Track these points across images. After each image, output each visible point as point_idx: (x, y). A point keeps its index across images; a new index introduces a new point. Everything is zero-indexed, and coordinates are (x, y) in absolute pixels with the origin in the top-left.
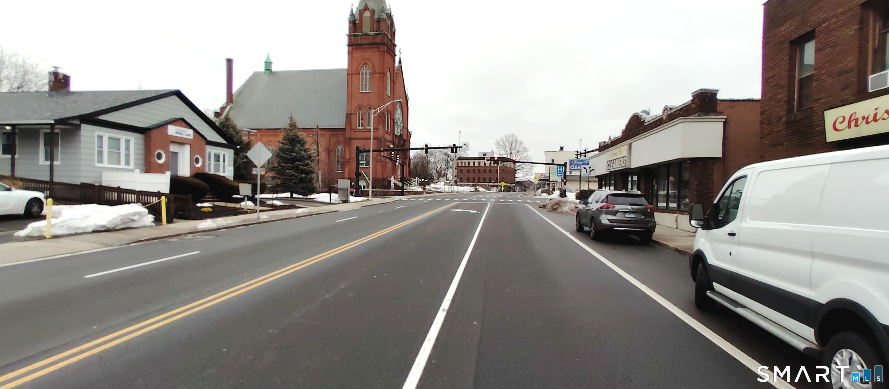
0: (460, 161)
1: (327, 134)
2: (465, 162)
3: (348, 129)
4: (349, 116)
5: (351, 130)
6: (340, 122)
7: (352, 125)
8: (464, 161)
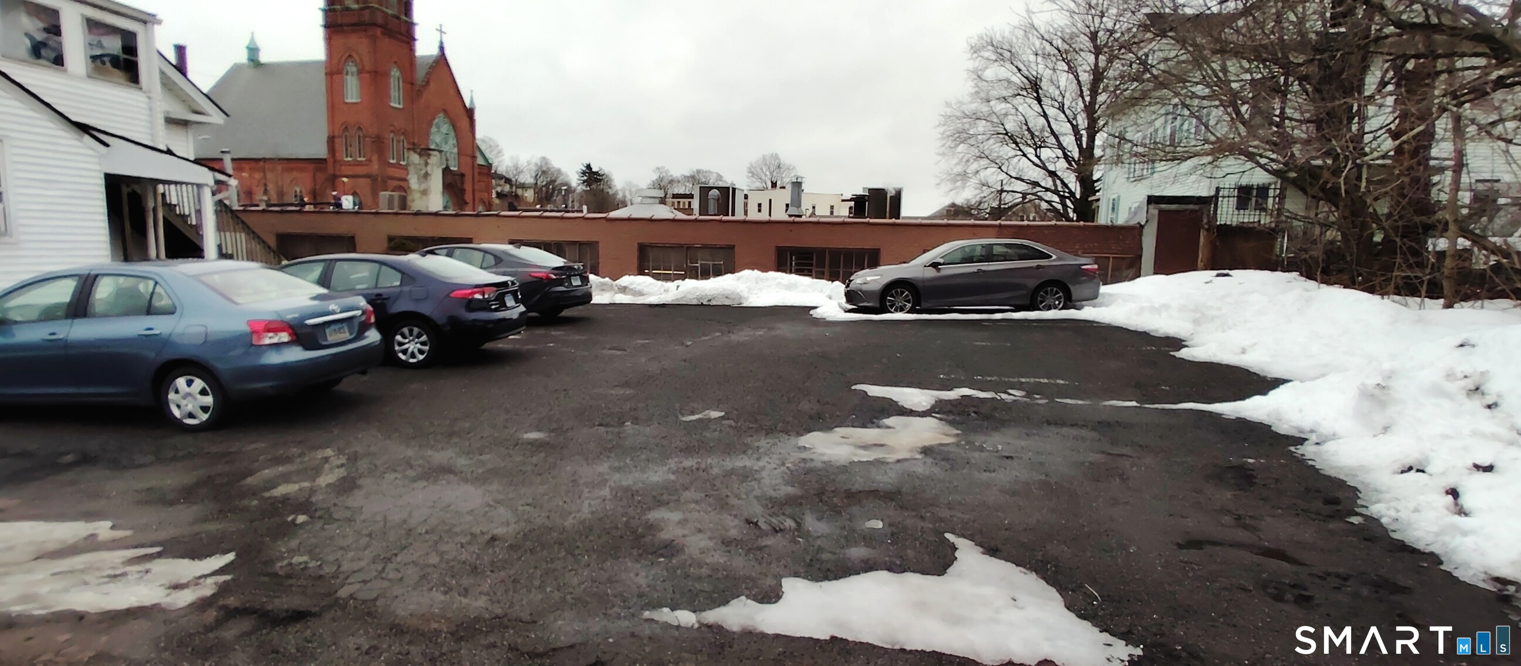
0: (676, 200)
1: (311, 166)
2: (684, 203)
3: (330, 161)
4: (331, 140)
5: (335, 161)
6: (320, 150)
7: (337, 155)
8: (682, 200)
